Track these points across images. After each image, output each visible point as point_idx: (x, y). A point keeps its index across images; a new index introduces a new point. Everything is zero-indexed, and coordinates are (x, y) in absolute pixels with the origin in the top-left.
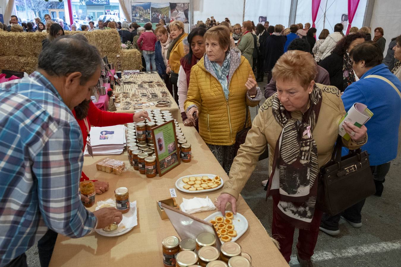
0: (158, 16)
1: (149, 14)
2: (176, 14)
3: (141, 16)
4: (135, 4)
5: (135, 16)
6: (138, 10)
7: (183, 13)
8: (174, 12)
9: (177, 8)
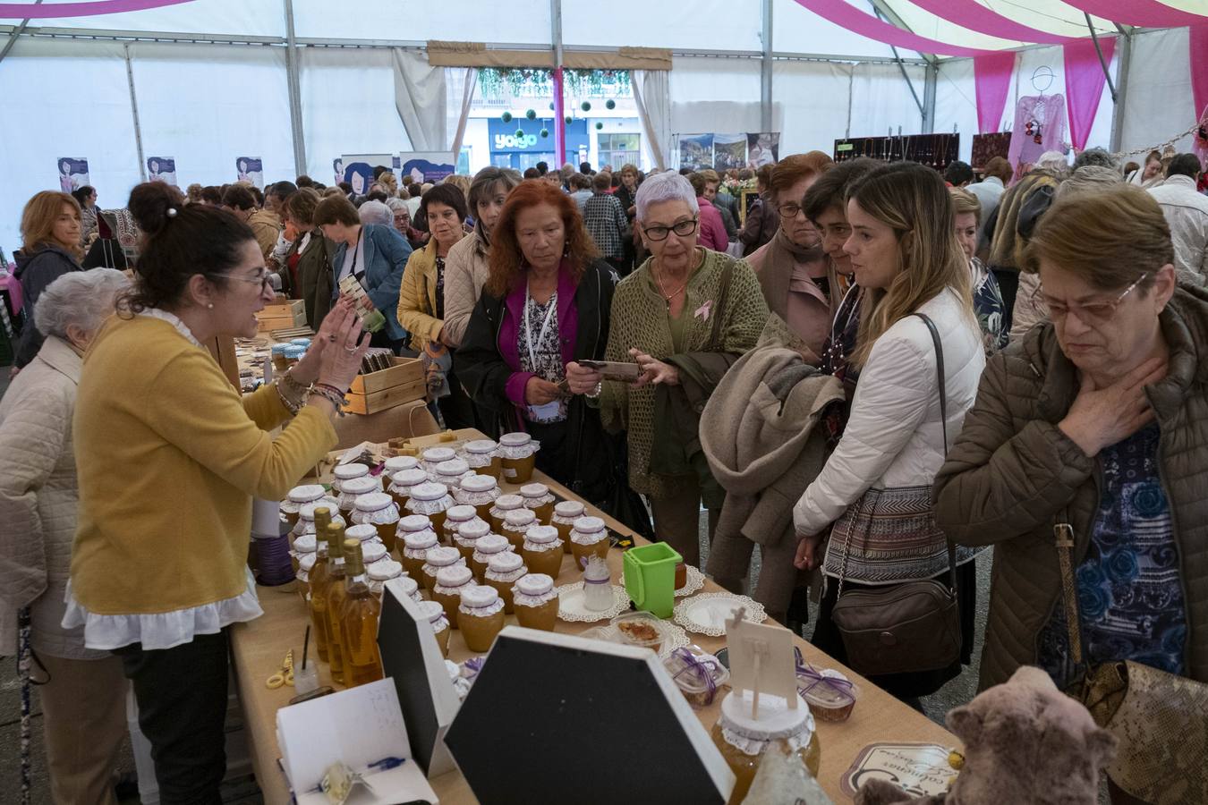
0: (726, 159)
1: (711, 155)
2: (758, 154)
3: (695, 160)
4: (685, 138)
5: (686, 160)
6: (690, 149)
7: (770, 152)
8: (754, 150)
9: (759, 142)
